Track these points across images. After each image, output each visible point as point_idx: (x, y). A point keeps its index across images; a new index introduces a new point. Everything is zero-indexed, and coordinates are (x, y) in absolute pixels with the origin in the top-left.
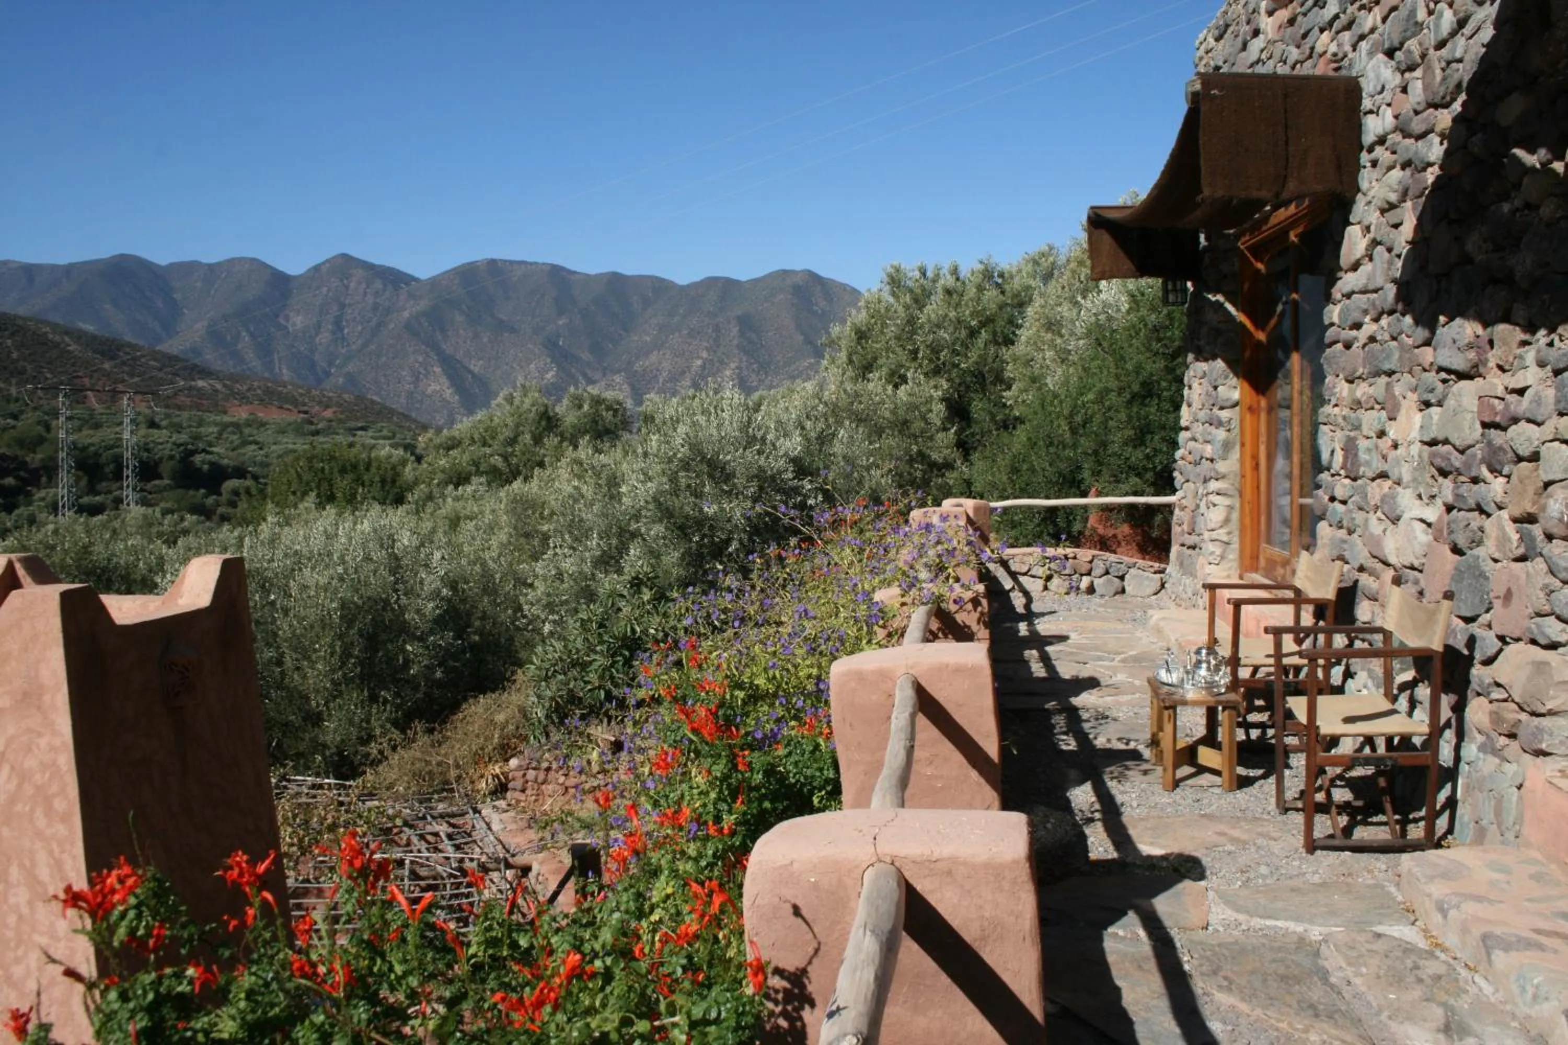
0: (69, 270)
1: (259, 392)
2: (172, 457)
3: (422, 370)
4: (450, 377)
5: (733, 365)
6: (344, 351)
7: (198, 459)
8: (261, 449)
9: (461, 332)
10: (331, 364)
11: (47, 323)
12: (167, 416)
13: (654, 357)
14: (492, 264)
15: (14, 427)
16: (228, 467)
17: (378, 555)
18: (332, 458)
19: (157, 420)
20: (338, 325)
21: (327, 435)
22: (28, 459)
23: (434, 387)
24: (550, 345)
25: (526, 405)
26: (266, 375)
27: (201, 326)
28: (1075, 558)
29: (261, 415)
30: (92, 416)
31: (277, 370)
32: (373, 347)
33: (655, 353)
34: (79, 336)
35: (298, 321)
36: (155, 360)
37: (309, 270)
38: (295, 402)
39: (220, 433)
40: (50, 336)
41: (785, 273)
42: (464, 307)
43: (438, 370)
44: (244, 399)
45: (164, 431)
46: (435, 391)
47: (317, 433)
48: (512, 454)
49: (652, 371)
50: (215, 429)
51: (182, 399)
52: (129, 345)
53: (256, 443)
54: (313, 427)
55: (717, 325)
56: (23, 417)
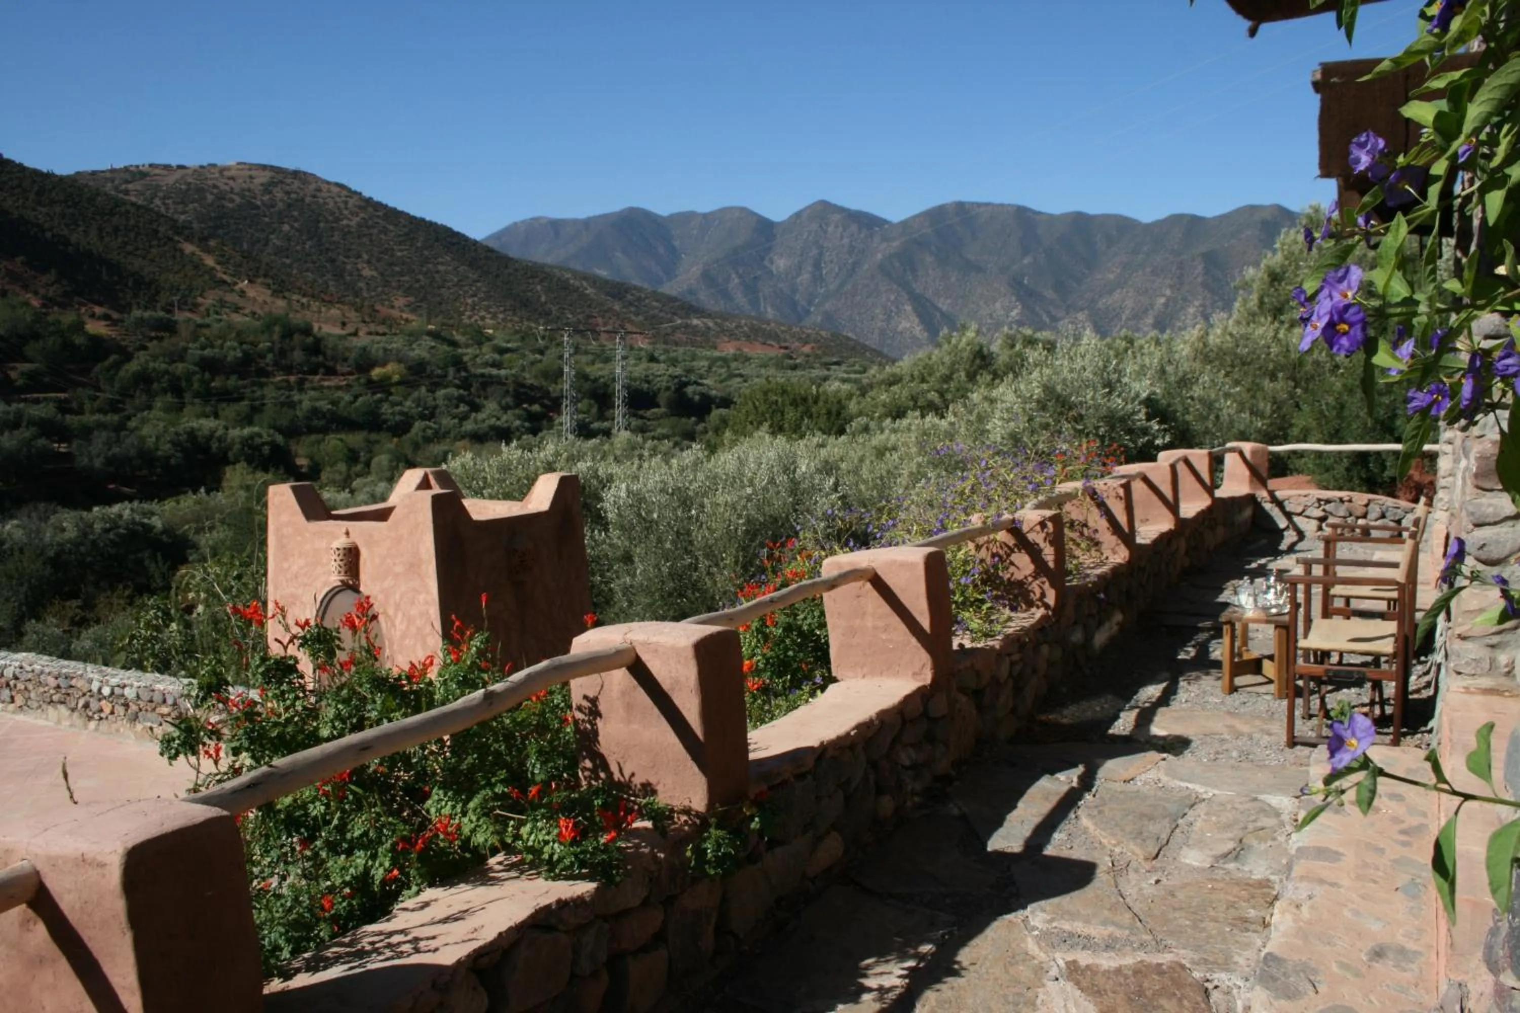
0: (587, 223)
1: (746, 329)
2: (668, 388)
3: (893, 308)
4: (919, 315)
5: (1197, 303)
6: (822, 291)
7: (690, 390)
8: (745, 381)
9: (930, 272)
10: (810, 303)
11: (568, 270)
12: (666, 351)
13: (1117, 295)
14: (960, 207)
15: (540, 361)
16: (716, 397)
17: (781, 479)
18: (784, 392)
19: (656, 355)
20: (817, 265)
21: (804, 369)
22: (551, 389)
23: (904, 324)
24: (1016, 284)
25: (962, 344)
26: (753, 314)
27: (696, 270)
28: (1350, 501)
29: (746, 350)
30: (603, 351)
31: (762, 309)
32: (849, 287)
33: (1119, 291)
34: (595, 281)
35: (781, 264)
36: (657, 301)
37: (791, 217)
38: (776, 337)
39: (710, 367)
40: (572, 282)
41: (1253, 208)
42: (933, 248)
43: (908, 308)
44: (732, 335)
45: (662, 365)
46: (905, 328)
47: (794, 368)
48: (947, 390)
49: (1114, 310)
50: (705, 363)
51: (679, 336)
52: (635, 288)
53: (741, 376)
54: (791, 362)
55: (1181, 263)
56: (548, 352)
